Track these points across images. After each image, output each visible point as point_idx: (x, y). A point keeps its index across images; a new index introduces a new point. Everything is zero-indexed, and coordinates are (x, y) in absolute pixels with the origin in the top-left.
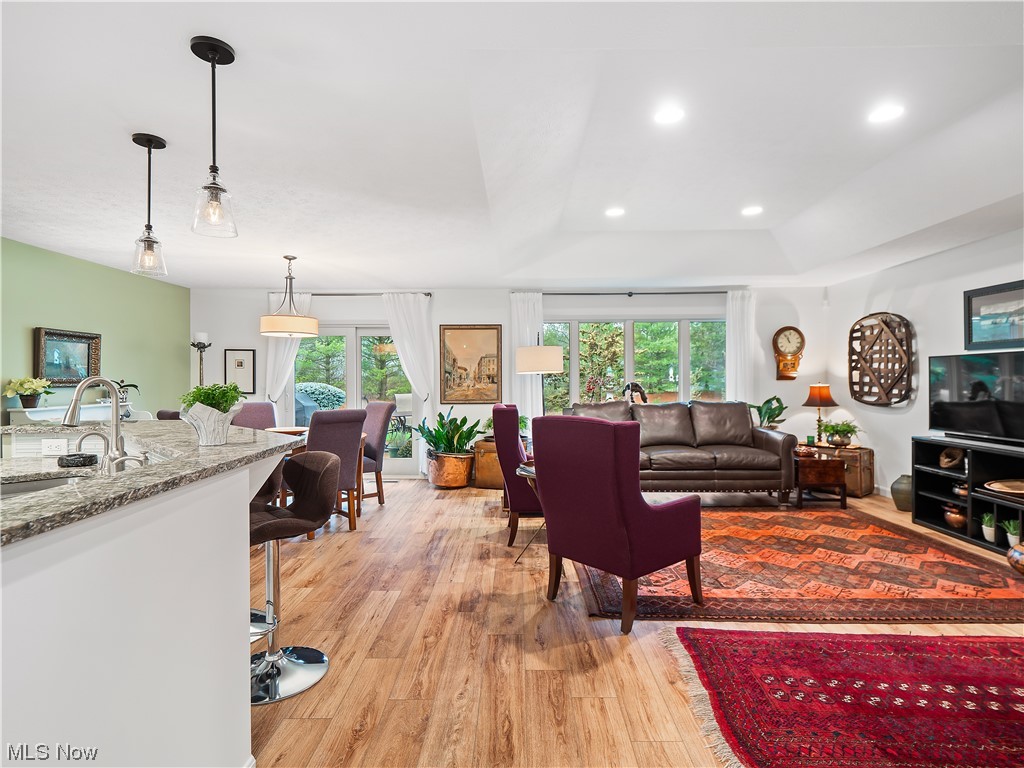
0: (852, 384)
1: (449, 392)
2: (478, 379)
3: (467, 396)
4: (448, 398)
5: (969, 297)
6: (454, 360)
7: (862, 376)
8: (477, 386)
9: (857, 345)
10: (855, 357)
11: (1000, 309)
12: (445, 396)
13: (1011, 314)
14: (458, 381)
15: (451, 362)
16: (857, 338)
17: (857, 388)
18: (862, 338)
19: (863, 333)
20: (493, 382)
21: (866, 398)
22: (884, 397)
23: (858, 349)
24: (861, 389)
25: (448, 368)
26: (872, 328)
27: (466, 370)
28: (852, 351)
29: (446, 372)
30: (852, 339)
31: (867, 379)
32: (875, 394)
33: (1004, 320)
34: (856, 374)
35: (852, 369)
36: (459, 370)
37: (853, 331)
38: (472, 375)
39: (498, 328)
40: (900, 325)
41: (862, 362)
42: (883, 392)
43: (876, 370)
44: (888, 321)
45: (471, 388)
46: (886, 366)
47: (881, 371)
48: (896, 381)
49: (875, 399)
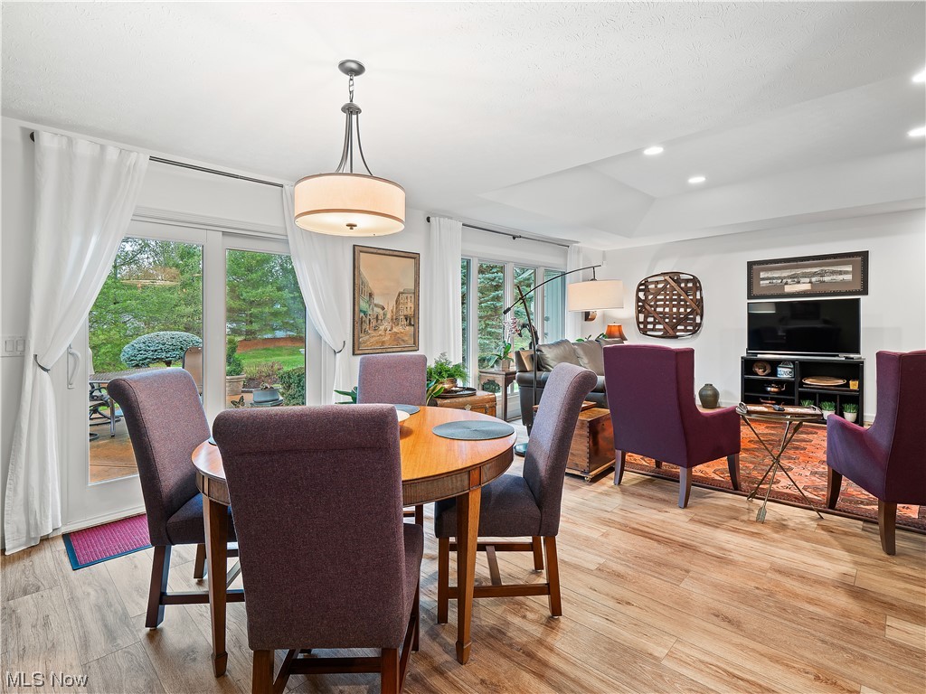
0: (639, 323)
1: (364, 338)
2: (395, 321)
3: (383, 343)
5: (750, 265)
6: (371, 295)
7: (646, 318)
8: (395, 330)
10: (640, 304)
11: (776, 274)
12: (359, 343)
13: (785, 278)
14: (374, 323)
15: (367, 297)
16: (642, 290)
17: (642, 326)
18: (646, 291)
19: (647, 287)
20: (410, 324)
21: (648, 333)
22: (671, 332)
23: (643, 298)
24: (645, 326)
25: (363, 305)
26: (657, 282)
27: (383, 308)
28: (638, 299)
29: (361, 311)
30: (639, 290)
31: (651, 319)
32: (660, 330)
33: (780, 281)
34: (641, 316)
35: (639, 312)
36: (375, 309)
37: (641, 284)
38: (389, 316)
39: (415, 257)
40: (687, 281)
41: (648, 307)
42: (668, 329)
43: (661, 313)
44: (675, 277)
45: (388, 332)
46: (671, 310)
47: (666, 313)
48: (683, 320)
49: (660, 333)
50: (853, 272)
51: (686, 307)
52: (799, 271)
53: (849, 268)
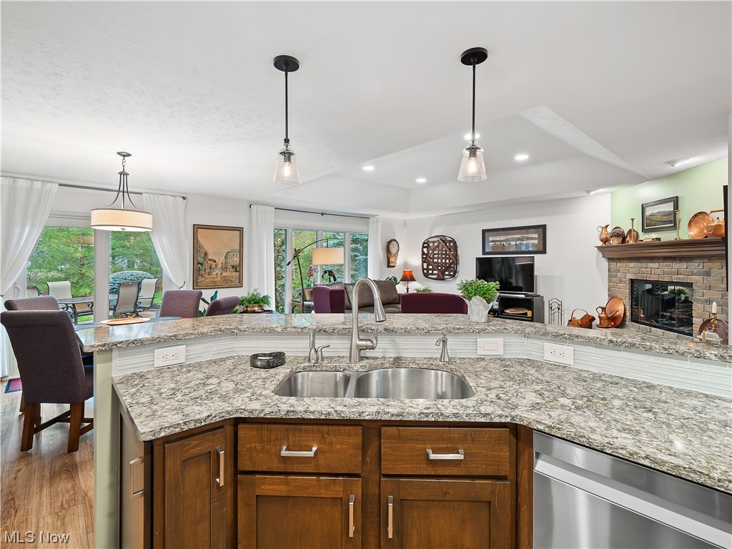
0: (423, 269)
1: (200, 279)
2: (225, 268)
3: (215, 282)
4: (199, 284)
5: (484, 231)
6: (206, 254)
7: (428, 266)
8: (224, 274)
9: (425, 250)
10: (424, 256)
11: (498, 238)
12: (197, 282)
13: (503, 241)
14: (208, 270)
15: (203, 255)
16: (425, 247)
17: (425, 271)
18: (428, 247)
19: (428, 245)
20: (236, 271)
21: (430, 276)
22: (441, 276)
23: (426, 252)
24: (428, 272)
25: (200, 260)
26: (434, 242)
27: (215, 261)
28: (423, 253)
29: (198, 263)
30: (423, 247)
31: (431, 267)
32: (435, 274)
33: (500, 243)
34: (425, 265)
35: (424, 262)
36: (209, 262)
37: (424, 243)
38: (219, 266)
39: (240, 230)
40: (450, 242)
41: (429, 259)
42: (440, 273)
43: (436, 263)
44: (443, 240)
45: (219, 276)
46: (442, 261)
47: (439, 263)
48: (448, 268)
49: (436, 277)
50: (538, 239)
51: (450, 259)
52: (510, 237)
53: (536, 236)
